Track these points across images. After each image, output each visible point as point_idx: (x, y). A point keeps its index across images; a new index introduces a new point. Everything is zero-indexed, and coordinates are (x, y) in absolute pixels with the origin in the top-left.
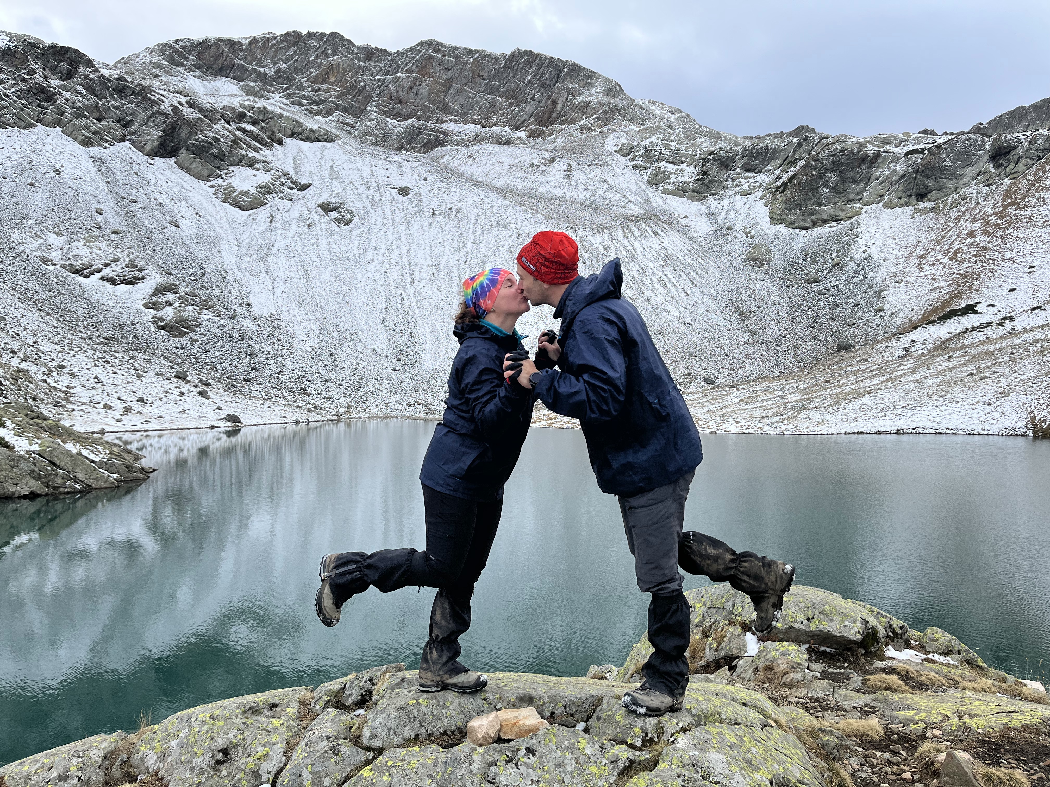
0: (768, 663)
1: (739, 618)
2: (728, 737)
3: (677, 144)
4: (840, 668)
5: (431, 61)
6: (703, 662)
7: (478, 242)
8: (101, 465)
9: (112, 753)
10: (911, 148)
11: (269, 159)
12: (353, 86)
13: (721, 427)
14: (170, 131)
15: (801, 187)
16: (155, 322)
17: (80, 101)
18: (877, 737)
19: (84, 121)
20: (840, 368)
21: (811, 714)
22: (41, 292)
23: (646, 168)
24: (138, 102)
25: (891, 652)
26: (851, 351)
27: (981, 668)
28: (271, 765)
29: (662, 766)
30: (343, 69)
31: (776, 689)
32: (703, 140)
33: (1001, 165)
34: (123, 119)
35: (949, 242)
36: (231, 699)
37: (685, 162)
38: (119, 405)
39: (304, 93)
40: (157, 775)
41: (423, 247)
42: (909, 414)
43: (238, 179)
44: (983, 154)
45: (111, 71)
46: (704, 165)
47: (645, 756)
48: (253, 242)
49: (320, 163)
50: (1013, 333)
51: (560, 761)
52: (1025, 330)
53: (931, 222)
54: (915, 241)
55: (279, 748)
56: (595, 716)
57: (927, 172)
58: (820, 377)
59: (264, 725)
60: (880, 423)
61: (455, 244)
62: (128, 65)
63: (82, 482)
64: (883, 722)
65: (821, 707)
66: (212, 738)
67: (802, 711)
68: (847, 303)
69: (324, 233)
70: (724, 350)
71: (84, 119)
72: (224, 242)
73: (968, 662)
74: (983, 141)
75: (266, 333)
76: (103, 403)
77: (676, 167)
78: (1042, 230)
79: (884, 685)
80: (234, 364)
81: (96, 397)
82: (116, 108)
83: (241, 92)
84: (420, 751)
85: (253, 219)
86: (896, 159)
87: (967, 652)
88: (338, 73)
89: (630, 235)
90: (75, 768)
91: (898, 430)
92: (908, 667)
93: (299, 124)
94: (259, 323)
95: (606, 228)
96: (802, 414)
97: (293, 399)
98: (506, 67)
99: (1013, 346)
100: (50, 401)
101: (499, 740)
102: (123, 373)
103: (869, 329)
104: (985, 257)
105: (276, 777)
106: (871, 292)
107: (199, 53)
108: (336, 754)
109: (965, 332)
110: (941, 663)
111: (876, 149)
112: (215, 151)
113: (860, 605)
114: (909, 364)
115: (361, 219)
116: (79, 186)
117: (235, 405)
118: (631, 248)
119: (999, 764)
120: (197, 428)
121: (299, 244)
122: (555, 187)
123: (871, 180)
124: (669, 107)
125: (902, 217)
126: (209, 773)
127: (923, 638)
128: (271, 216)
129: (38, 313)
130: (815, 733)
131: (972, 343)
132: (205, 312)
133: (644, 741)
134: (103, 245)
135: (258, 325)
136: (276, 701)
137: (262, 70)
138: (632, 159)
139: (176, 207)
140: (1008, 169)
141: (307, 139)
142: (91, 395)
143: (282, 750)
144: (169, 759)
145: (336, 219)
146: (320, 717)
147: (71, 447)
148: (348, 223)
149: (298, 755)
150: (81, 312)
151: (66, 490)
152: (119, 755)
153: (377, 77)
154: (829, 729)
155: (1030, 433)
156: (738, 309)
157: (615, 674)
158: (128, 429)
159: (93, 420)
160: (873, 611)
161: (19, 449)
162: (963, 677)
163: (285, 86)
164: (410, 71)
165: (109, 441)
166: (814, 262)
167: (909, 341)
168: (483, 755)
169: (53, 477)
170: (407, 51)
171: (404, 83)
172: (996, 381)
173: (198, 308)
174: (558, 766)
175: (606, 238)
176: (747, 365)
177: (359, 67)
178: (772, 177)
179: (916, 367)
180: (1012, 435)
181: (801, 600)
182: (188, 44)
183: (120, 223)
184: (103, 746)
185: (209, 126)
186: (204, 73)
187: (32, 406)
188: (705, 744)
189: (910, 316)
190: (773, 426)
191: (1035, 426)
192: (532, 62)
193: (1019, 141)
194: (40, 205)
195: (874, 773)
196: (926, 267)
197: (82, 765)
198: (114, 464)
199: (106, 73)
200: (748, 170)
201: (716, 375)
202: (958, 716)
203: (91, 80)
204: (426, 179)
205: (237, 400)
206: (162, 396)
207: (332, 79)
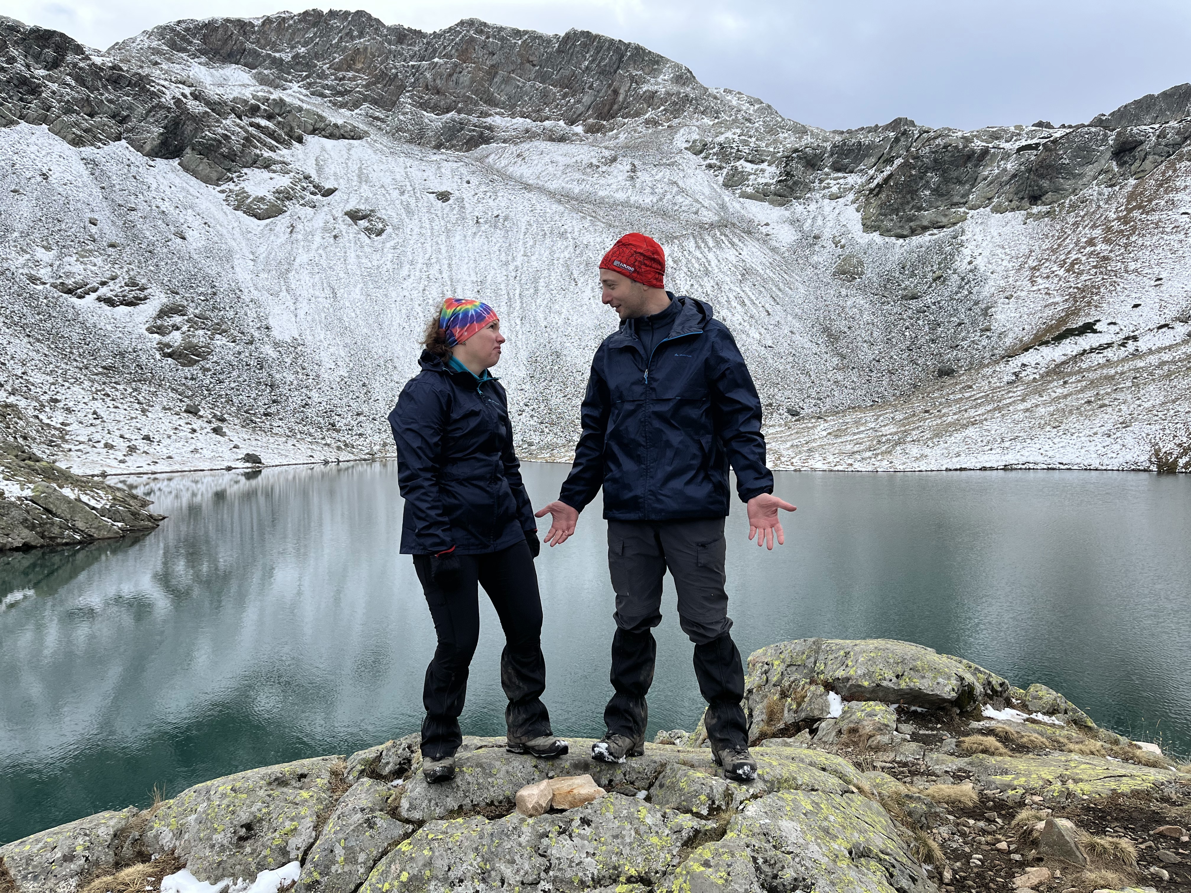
0: (852, 725)
1: (822, 677)
2: (803, 803)
3: (757, 140)
4: (932, 729)
5: (473, 44)
6: (781, 725)
7: (529, 254)
8: (103, 512)
9: (123, 830)
10: (1024, 143)
11: (288, 159)
12: (383, 74)
13: (806, 464)
14: (173, 127)
15: (899, 188)
16: (160, 349)
17: (68, 94)
18: (971, 804)
19: (73, 118)
20: (942, 396)
21: (898, 779)
22: (29, 315)
23: (721, 168)
24: (135, 95)
25: (989, 711)
26: (954, 377)
27: (1090, 728)
28: (300, 841)
29: (730, 835)
30: (372, 53)
31: (860, 753)
32: (786, 135)
33: (1125, 162)
34: (118, 114)
35: (1066, 251)
36: (255, 770)
37: (766, 160)
38: (122, 444)
39: (326, 82)
40: (173, 854)
41: (466, 261)
42: (1018, 448)
43: (252, 182)
44: (1105, 151)
45: (104, 58)
46: (787, 165)
47: (711, 825)
48: (272, 256)
49: (346, 164)
50: (1136, 354)
51: (618, 831)
52: (1151, 352)
53: (1046, 229)
54: (1027, 251)
55: (309, 822)
56: (657, 783)
57: (1041, 171)
58: (919, 406)
59: (291, 798)
60: (986, 457)
61: (503, 257)
62: (123, 51)
63: (82, 531)
64: (978, 787)
65: (909, 772)
66: (233, 813)
67: (887, 776)
68: (949, 322)
69: (352, 245)
70: (810, 376)
71: (74, 115)
72: (238, 256)
73: (1075, 722)
74: (1105, 135)
75: (288, 361)
76: (103, 442)
77: (755, 167)
78: (1171, 237)
79: (981, 747)
80: (252, 396)
81: (95, 435)
82: (110, 101)
83: (254, 81)
84: (464, 823)
85: (271, 230)
86: (1006, 156)
87: (1074, 711)
88: (365, 58)
89: (703, 245)
90: (82, 848)
91: (1005, 466)
92: (1007, 728)
93: (321, 118)
94: (280, 349)
95: (676, 238)
96: (898, 448)
97: (321, 436)
98: (559, 51)
99: (1137, 370)
100: (43, 440)
101: (552, 810)
102: (125, 407)
103: (974, 352)
104: (1106, 268)
105: (306, 853)
106: (977, 310)
107: (204, 36)
108: (372, 828)
109: (1082, 354)
110: (1045, 724)
111: (984, 144)
112: (225, 150)
113: (956, 661)
114: (1019, 390)
115: (396, 228)
116: (70, 192)
117: (254, 443)
118: (705, 260)
119: (1104, 832)
120: (211, 470)
121: (324, 258)
122: (617, 190)
123: (978, 180)
124: (748, 97)
125: (1013, 222)
126: (231, 850)
127: (1026, 696)
128: (292, 225)
129: (26, 340)
130: (900, 800)
131: (1090, 367)
132: (218, 336)
133: (711, 810)
134: (99, 261)
135: (279, 352)
136: (305, 771)
137: (277, 55)
138: (705, 158)
139: (181, 215)
140: (1133, 167)
141: (331, 136)
142: (90, 433)
143: (312, 824)
144: (186, 836)
145: (367, 229)
146: (354, 787)
147: (68, 492)
148: (380, 233)
149: (329, 828)
150: (75, 338)
151: (64, 541)
152: (131, 832)
153: (411, 63)
154: (917, 795)
155: (1154, 468)
156: (826, 330)
157: (685, 739)
158: (133, 472)
159: (93, 462)
160: (970, 667)
161: (10, 495)
162: (1069, 739)
163: (305, 74)
164: (449, 56)
165: (112, 485)
166: (913, 275)
167: (1020, 365)
168: (533, 827)
169: (48, 526)
170: (444, 32)
171: (442, 69)
172: (1117, 409)
173: (209, 333)
174: (616, 837)
175: (676, 249)
176: (836, 393)
177: (390, 51)
178: (864, 179)
179: (1027, 395)
180: (1133, 470)
181: (890, 655)
182: (191, 26)
183: (117, 235)
184: (112, 823)
185: (218, 121)
186: (210, 59)
187: (23, 446)
188: (778, 812)
189: (1020, 336)
190: (865, 462)
191: (1159, 460)
192: (589, 44)
193: (1146, 135)
194: (25, 215)
195: (965, 843)
196: (1039, 280)
197: (89, 844)
198: (118, 511)
199: (98, 60)
200: (838, 170)
201: (801, 405)
202: (1062, 781)
203: (81, 69)
204: (468, 182)
205: (257, 437)
206: (171, 433)
207: (359, 66)
